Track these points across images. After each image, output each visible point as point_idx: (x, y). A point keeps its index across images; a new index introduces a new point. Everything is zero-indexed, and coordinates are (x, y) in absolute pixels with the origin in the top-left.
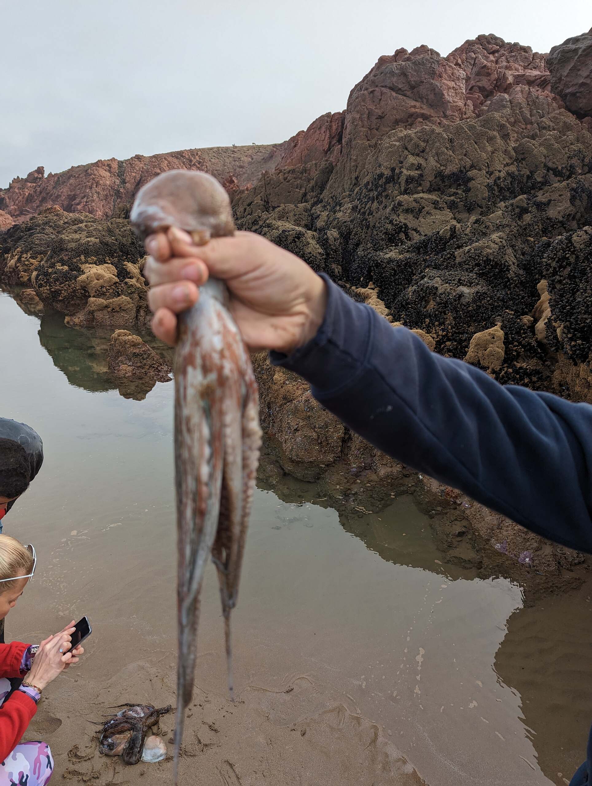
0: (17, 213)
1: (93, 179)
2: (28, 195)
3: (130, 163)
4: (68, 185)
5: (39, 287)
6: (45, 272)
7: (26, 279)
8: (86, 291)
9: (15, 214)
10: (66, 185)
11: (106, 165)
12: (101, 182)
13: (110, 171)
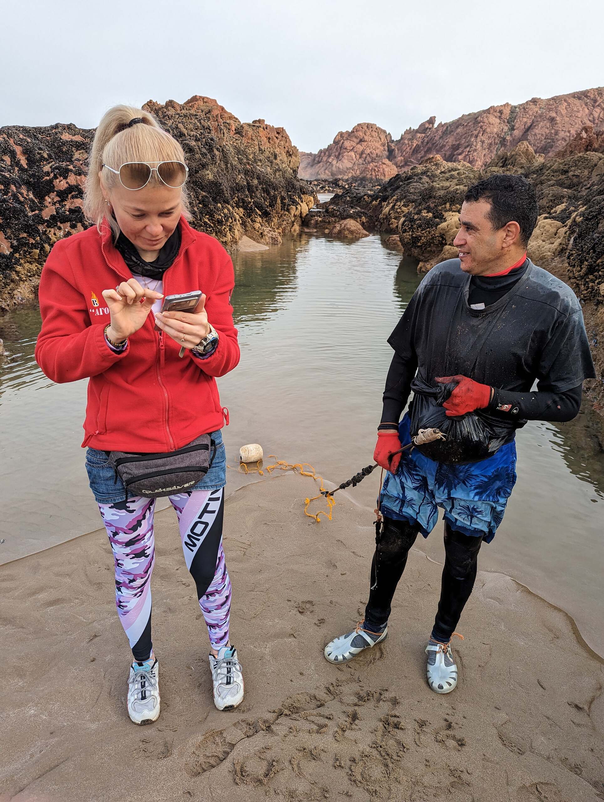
0: (403, 164)
1: (481, 127)
2: (416, 146)
3: (524, 108)
4: (455, 134)
5: (403, 233)
6: (411, 219)
7: (395, 226)
8: (443, 239)
9: (401, 165)
10: (453, 135)
11: (498, 111)
12: (488, 130)
13: (500, 118)
